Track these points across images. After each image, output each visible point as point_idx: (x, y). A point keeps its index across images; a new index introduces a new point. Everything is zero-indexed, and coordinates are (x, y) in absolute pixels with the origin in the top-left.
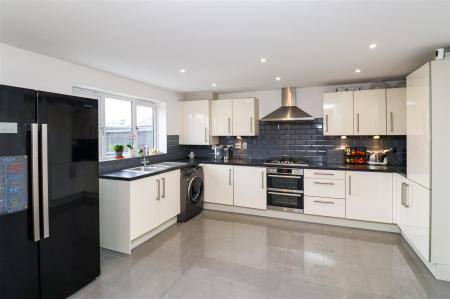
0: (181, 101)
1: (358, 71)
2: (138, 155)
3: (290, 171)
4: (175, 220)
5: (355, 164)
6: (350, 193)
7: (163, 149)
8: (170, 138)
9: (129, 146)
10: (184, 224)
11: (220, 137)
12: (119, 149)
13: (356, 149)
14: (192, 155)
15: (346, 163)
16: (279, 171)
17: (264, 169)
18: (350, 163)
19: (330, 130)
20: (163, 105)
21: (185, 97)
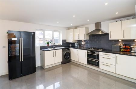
0: (67, 30)
1: (117, 13)
2: (53, 45)
3: (95, 52)
4: (61, 63)
5: (125, 51)
6: (117, 63)
7: (61, 44)
8: (63, 41)
9: (51, 43)
10: (63, 65)
11: (78, 40)
12: (48, 43)
13: (126, 45)
14: (71, 45)
15: (120, 51)
16: (91, 52)
17: (86, 51)
18: (123, 51)
19: (112, 37)
20: (61, 31)
21: (69, 28)
